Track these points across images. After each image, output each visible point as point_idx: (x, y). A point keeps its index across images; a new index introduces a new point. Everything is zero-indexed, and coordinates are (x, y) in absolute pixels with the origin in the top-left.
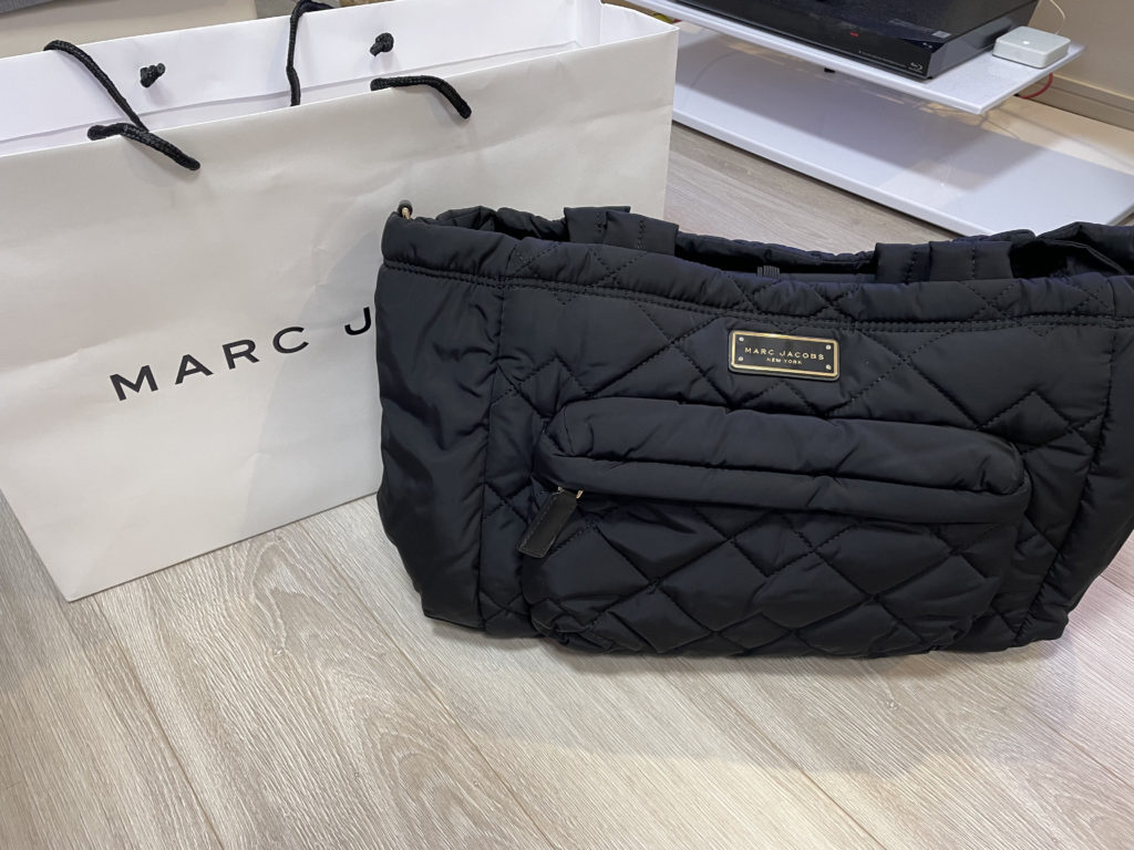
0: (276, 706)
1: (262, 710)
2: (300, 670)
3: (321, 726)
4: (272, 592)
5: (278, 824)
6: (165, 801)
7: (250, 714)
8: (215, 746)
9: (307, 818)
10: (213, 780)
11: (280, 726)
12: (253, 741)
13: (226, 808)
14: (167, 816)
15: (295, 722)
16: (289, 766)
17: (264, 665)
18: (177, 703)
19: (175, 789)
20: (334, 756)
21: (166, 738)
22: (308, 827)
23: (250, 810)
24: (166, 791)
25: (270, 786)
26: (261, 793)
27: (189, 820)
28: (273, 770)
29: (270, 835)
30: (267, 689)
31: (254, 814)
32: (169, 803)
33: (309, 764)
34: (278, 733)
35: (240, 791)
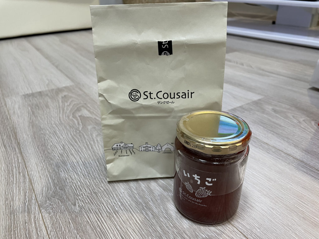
0: (73, 146)
1: (66, 147)
2: (86, 137)
3: (91, 153)
4: (79, 116)
5: (64, 184)
6: (13, 173)
7: (61, 148)
8: (42, 157)
9: (79, 183)
10: (38, 168)
11: (73, 152)
12: (60, 156)
13: (40, 177)
14: (12, 179)
15: (80, 151)
16: (74, 165)
17: (71, 134)
18: (30, 143)
19: (19, 169)
20: (96, 162)
21: (21, 153)
22: (79, 186)
23: (52, 178)
24: (14, 170)
25: (64, 171)
26: (59, 173)
27: (21, 180)
28: (66, 166)
29: (59, 188)
30: (70, 141)
31: (53, 181)
32: (15, 174)
33: (84, 165)
34: (72, 154)
35: (49, 172)
